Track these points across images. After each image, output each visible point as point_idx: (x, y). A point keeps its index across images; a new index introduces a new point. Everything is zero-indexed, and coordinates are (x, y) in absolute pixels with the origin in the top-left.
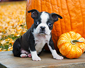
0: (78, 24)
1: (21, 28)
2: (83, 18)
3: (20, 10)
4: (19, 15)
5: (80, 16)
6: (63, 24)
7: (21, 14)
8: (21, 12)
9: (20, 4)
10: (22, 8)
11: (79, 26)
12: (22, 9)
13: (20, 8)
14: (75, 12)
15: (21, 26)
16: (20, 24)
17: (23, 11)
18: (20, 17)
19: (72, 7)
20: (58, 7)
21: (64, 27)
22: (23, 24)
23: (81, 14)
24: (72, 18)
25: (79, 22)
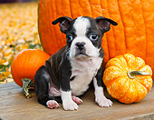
0: (138, 39)
1: (10, 50)
2: (147, 28)
3: (8, 19)
4: (8, 28)
5: (141, 25)
6: (112, 39)
7: (11, 26)
8: (11, 22)
9: (9, 8)
10: (12, 15)
11: (139, 42)
12: (12, 17)
13: (9, 15)
14: (133, 19)
15: (11, 46)
16: (9, 44)
17: (13, 20)
18: (9, 32)
19: (127, 9)
20: (102, 8)
21: (113, 45)
22: (13, 44)
23: (142, 22)
24: (128, 29)
25: (140, 36)
